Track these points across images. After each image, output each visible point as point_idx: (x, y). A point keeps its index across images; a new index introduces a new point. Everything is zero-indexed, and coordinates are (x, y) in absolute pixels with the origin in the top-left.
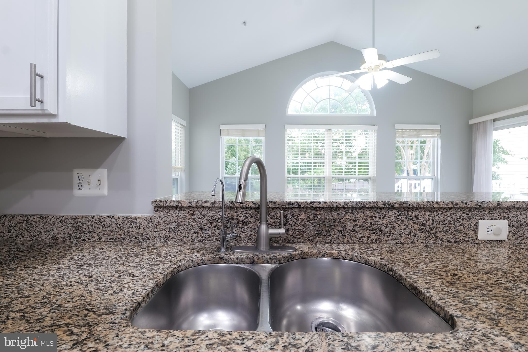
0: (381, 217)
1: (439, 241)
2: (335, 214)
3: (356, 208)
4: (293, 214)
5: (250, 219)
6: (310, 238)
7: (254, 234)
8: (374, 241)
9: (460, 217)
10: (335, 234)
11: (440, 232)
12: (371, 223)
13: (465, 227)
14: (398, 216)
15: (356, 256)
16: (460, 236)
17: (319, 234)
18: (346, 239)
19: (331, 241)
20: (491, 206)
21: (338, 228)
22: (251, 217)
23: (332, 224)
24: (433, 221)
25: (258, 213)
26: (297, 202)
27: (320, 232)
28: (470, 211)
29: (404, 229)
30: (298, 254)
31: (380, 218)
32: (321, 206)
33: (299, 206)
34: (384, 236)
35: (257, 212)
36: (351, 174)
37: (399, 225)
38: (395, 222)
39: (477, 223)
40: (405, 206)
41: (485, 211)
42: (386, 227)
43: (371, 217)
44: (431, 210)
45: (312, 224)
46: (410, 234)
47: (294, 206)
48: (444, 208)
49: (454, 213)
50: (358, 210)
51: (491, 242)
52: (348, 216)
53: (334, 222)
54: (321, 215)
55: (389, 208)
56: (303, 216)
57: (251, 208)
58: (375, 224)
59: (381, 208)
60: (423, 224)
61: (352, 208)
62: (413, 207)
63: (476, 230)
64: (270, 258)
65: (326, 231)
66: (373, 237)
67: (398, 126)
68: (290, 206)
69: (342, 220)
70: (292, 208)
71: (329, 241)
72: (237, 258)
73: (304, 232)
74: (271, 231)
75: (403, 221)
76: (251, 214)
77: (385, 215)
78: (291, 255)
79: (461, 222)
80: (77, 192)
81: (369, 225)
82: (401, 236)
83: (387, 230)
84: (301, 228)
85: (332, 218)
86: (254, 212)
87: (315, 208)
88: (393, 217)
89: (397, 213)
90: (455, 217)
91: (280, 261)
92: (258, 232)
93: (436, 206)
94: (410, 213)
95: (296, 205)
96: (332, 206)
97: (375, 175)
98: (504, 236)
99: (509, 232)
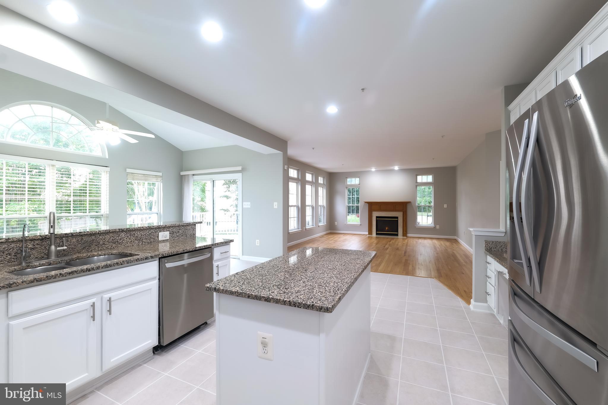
0: (118, 236)
1: (144, 243)
2: (93, 237)
3: (105, 233)
4: (68, 240)
5: (37, 246)
6: (79, 251)
7: (39, 254)
8: (114, 247)
9: (152, 232)
10: (93, 247)
11: (144, 239)
12: (113, 239)
13: (154, 236)
14: (126, 234)
15: (107, 253)
16: (152, 240)
17: (84, 248)
18: (100, 249)
19: (91, 251)
20: (163, 226)
21: (95, 244)
22: (38, 244)
23: (92, 242)
24: (141, 235)
25: (43, 242)
26: (71, 233)
27: (85, 247)
28: (155, 229)
29: (129, 240)
30: (75, 257)
31: (117, 236)
32: (86, 234)
33: (72, 235)
34: (119, 244)
35: (42, 242)
36: (82, 212)
37: (126, 238)
38: (124, 237)
39: (158, 234)
40: (129, 230)
41: (161, 229)
42: (120, 240)
43: (113, 236)
44: (140, 230)
45: (80, 243)
46: (131, 242)
47: (69, 235)
48: (146, 229)
49: (150, 231)
50: (106, 234)
51: (164, 240)
52: (101, 237)
53: (93, 241)
54: (85, 238)
55: (122, 231)
56: (74, 240)
57: (38, 240)
58: (115, 240)
59: (118, 232)
60: (137, 237)
61: (103, 233)
62: (132, 230)
63: (158, 237)
64: (61, 261)
65: (88, 246)
66: (114, 245)
67: (129, 170)
68: (67, 235)
69: (97, 240)
70: (67, 237)
71: (90, 251)
73: (75, 248)
74: (58, 248)
75: (128, 237)
76: (37, 243)
77: (120, 235)
78: (72, 258)
79: (153, 234)
81: (112, 240)
82: (127, 243)
83: (120, 241)
84: (73, 246)
85: (92, 239)
86: (40, 242)
87: (81, 235)
88: (123, 235)
89: (125, 233)
90: (150, 232)
91: (67, 261)
92: (49, 250)
93: (142, 228)
94: (131, 233)
95: (70, 235)
96: (92, 233)
97: (108, 213)
98: (168, 238)
99: (170, 236)
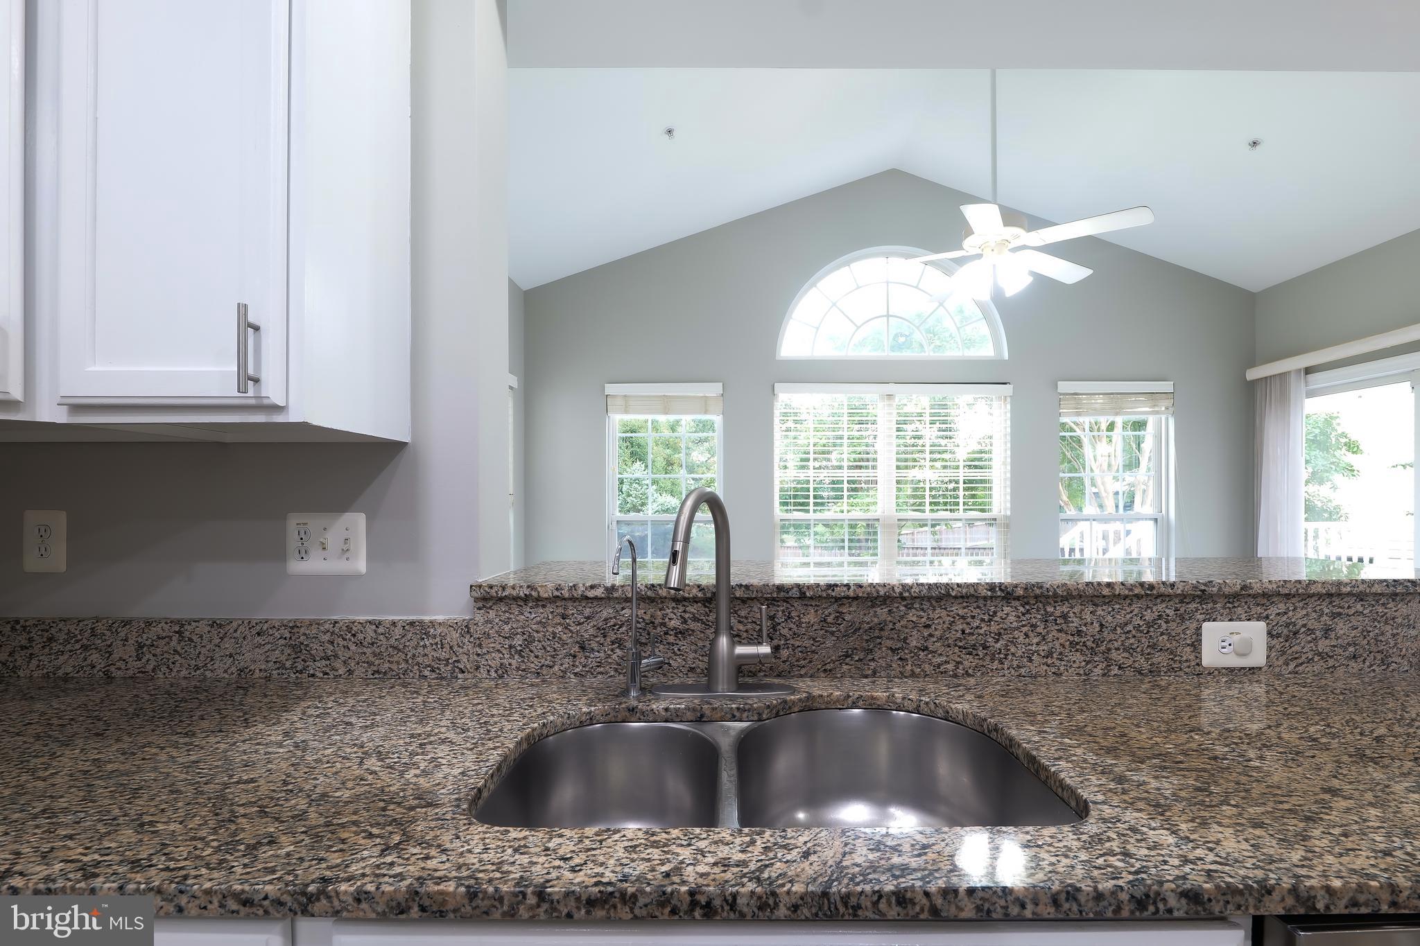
0: (986, 618)
1: (1115, 670)
2: (882, 612)
3: (929, 599)
4: (789, 613)
5: (693, 625)
6: (828, 667)
7: (701, 658)
8: (970, 671)
9: (1160, 617)
10: (882, 656)
11: (1117, 649)
12: (963, 632)
13: (1171, 638)
14: (1023, 614)
16: (1160, 659)
17: (847, 656)
18: (909, 668)
19: (875, 672)
20: (1227, 590)
21: (889, 643)
22: (695, 619)
23: (877, 633)
24: (1102, 625)
25: (710, 611)
26: (798, 586)
27: (850, 652)
28: (1181, 602)
29: (1038, 644)
30: (800, 700)
31: (982, 620)
32: (851, 593)
33: (802, 595)
34: (993, 660)
35: (707, 609)
36: (947, 510)
37: (1027, 635)
38: (1017, 628)
39: (1199, 629)
40: (1038, 592)
41: (1215, 603)
42: (998, 640)
43: (963, 617)
44: (1096, 600)
45: (832, 633)
46: (1050, 654)
47: (790, 594)
48: (1126, 597)
49: (1148, 607)
50: (934, 602)
51: (1231, 670)
52: (912, 616)
53: (882, 629)
54: (852, 614)
55: (1003, 598)
56: (811, 617)
57: (695, 600)
58: (972, 634)
59: (985, 598)
60: (1079, 633)
61: (921, 598)
62: (1055, 595)
63: (1196, 646)
64: (738, 709)
65: (864, 650)
66: (969, 662)
67: (1064, 387)
68: (782, 594)
69: (898, 626)
70: (786, 600)
71: (870, 672)
72: (666, 710)
73: (813, 652)
74: (740, 650)
75: (1034, 626)
76: (694, 614)
77: (995, 613)
78: (785, 702)
79: (1164, 626)
80: (297, 567)
81: (959, 635)
82: (1031, 660)
83: (998, 645)
84: (808, 643)
85: (876, 620)
86: (703, 610)
87: (837, 599)
88: (1011, 618)
89: (1022, 609)
90: (1149, 616)
91: (760, 714)
92: (711, 653)
93: (1106, 592)
94: (1050, 609)
95: (795, 593)
96: (875, 595)
97: (1009, 513)
98: (1258, 657)
99: (1270, 648)
